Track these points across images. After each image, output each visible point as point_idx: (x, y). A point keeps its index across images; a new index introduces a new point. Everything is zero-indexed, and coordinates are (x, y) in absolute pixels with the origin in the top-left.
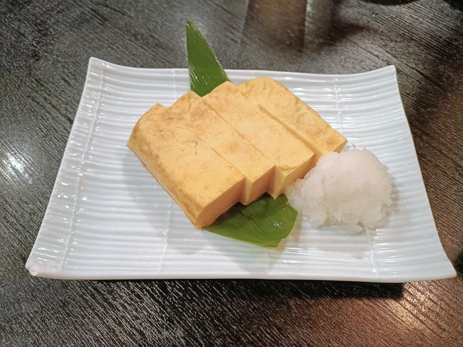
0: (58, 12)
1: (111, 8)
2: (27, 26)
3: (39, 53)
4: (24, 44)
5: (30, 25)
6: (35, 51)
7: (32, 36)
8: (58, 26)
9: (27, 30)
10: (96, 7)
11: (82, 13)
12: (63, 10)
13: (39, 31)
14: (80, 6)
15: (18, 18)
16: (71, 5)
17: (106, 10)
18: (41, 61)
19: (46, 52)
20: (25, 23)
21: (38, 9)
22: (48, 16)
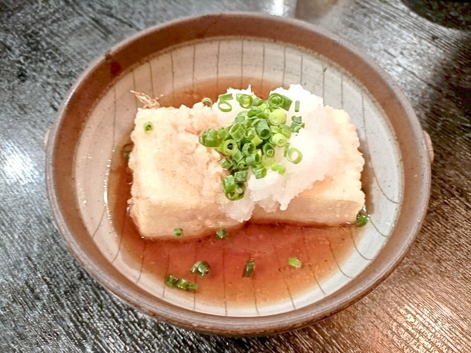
0: (54, 22)
1: (117, 19)
2: (14, 37)
3: (26, 72)
4: (9, 60)
5: (19, 36)
6: (21, 69)
7: (19, 50)
8: (52, 39)
9: (14, 43)
10: (98, 17)
11: (82, 23)
12: (59, 19)
13: (29, 44)
14: (80, 15)
15: (5, 27)
16: (69, 13)
17: (110, 21)
18: (28, 82)
19: (34, 70)
20: (12, 34)
21: (29, 16)
22: (41, 26)
